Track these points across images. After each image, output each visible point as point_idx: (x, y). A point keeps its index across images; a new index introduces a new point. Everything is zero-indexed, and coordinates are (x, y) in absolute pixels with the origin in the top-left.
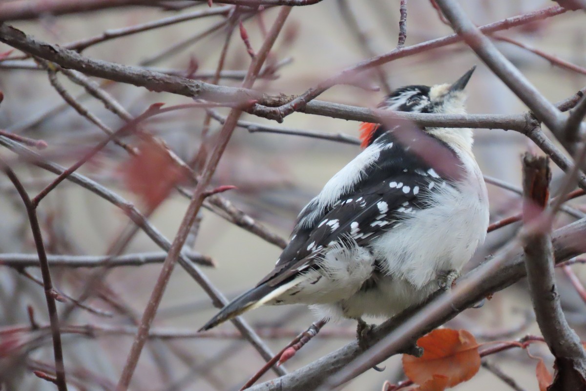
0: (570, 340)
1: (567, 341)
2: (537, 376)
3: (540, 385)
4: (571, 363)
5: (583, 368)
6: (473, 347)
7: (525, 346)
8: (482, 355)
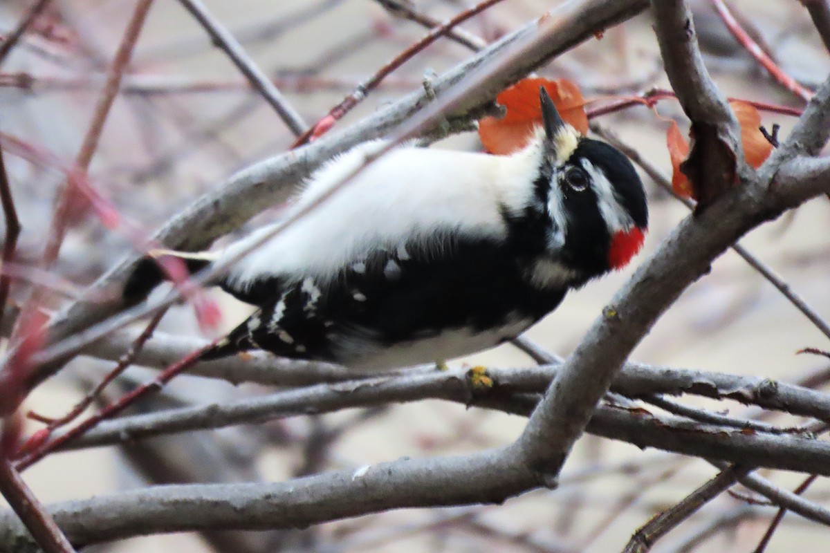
0: (712, 98)
1: (708, 99)
2: (669, 145)
3: (672, 158)
4: (714, 130)
5: (730, 137)
6: (578, 104)
7: (651, 105)
8: (590, 116)
